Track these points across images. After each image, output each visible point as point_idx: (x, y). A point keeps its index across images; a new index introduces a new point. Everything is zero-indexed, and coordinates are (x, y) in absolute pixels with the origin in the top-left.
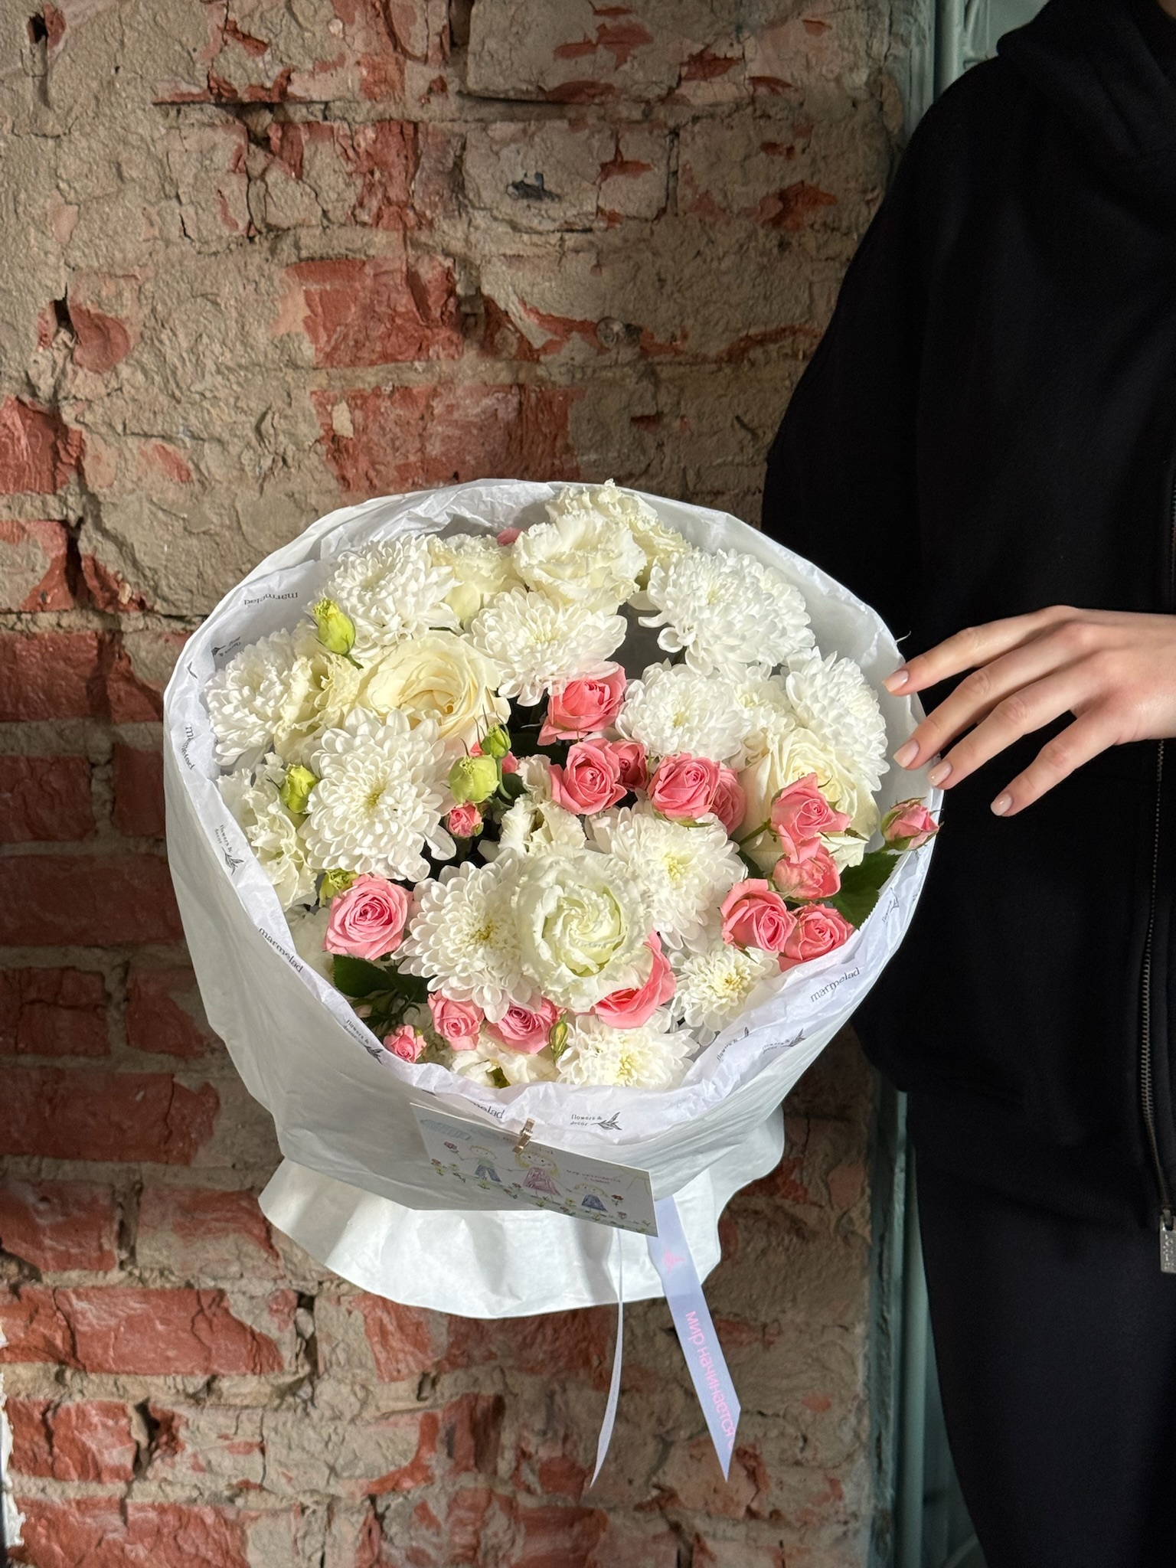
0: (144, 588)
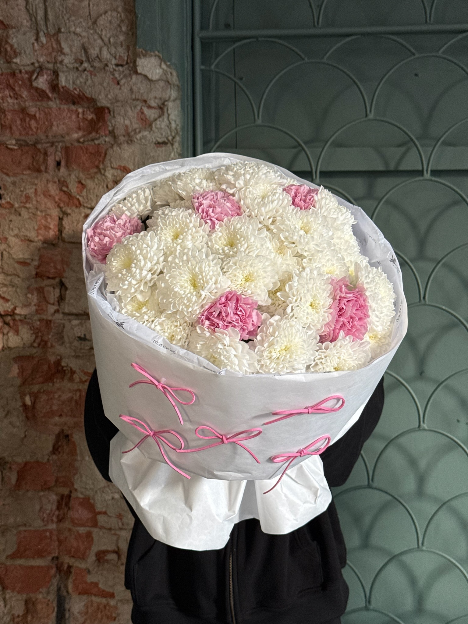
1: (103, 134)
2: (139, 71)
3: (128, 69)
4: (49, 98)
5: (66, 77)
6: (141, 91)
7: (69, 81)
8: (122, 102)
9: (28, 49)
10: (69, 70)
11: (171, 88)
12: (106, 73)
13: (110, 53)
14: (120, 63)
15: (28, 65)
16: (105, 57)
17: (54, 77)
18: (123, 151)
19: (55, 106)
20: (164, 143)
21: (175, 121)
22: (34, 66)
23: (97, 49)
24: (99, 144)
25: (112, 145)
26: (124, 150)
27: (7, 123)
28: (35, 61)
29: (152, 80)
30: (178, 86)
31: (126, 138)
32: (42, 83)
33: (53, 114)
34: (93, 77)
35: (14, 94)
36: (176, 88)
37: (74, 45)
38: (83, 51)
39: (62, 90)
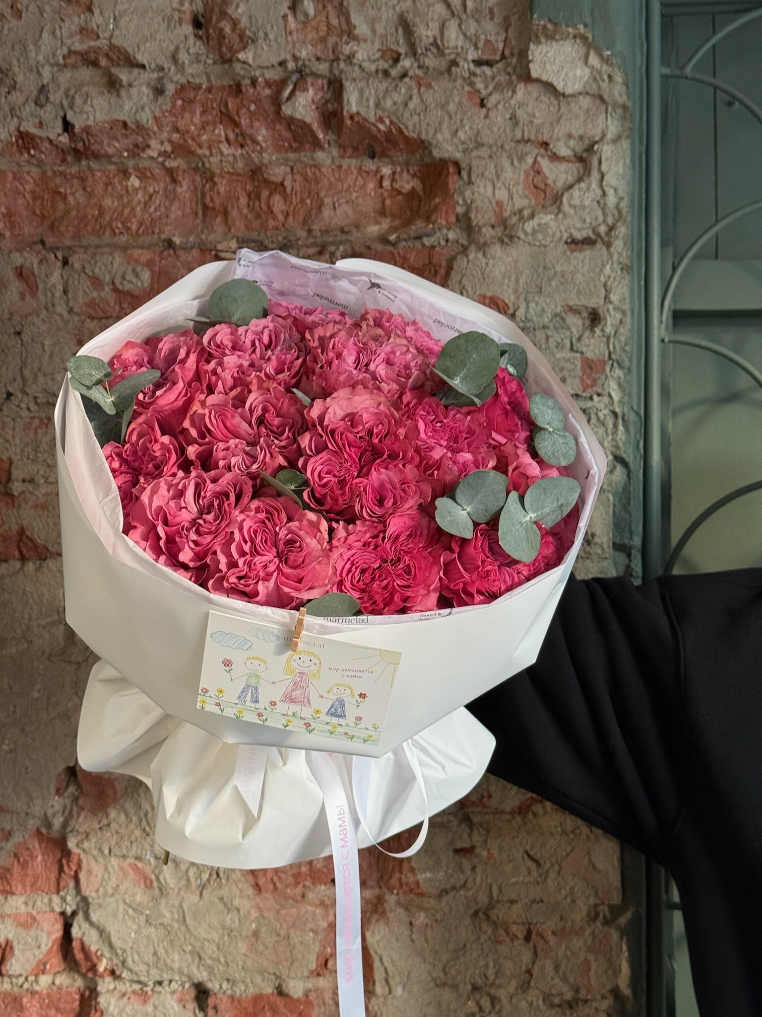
0: (115, 961)
1: (444, 222)
2: (534, 74)
3: (506, 68)
4: (316, 144)
5: (361, 92)
6: (536, 121)
7: (368, 100)
8: (490, 146)
9: (272, 26)
10: (367, 76)
11: (606, 112)
12: (455, 81)
13: (465, 35)
14: (485, 57)
15: (273, 66)
16: (452, 44)
17: (329, 95)
18: (491, 261)
19: (329, 162)
20: (588, 242)
21: (616, 190)
22: (286, 67)
23: (434, 27)
24: (433, 247)
25: (465, 250)
26: (494, 258)
27: (218, 202)
28: (289, 57)
29: (564, 95)
30: (624, 107)
31: (499, 231)
32: (304, 106)
33: (326, 181)
34: (422, 89)
35: (237, 135)
36: (619, 111)
37: (380, 18)
38: (400, 31)
39: (348, 122)
